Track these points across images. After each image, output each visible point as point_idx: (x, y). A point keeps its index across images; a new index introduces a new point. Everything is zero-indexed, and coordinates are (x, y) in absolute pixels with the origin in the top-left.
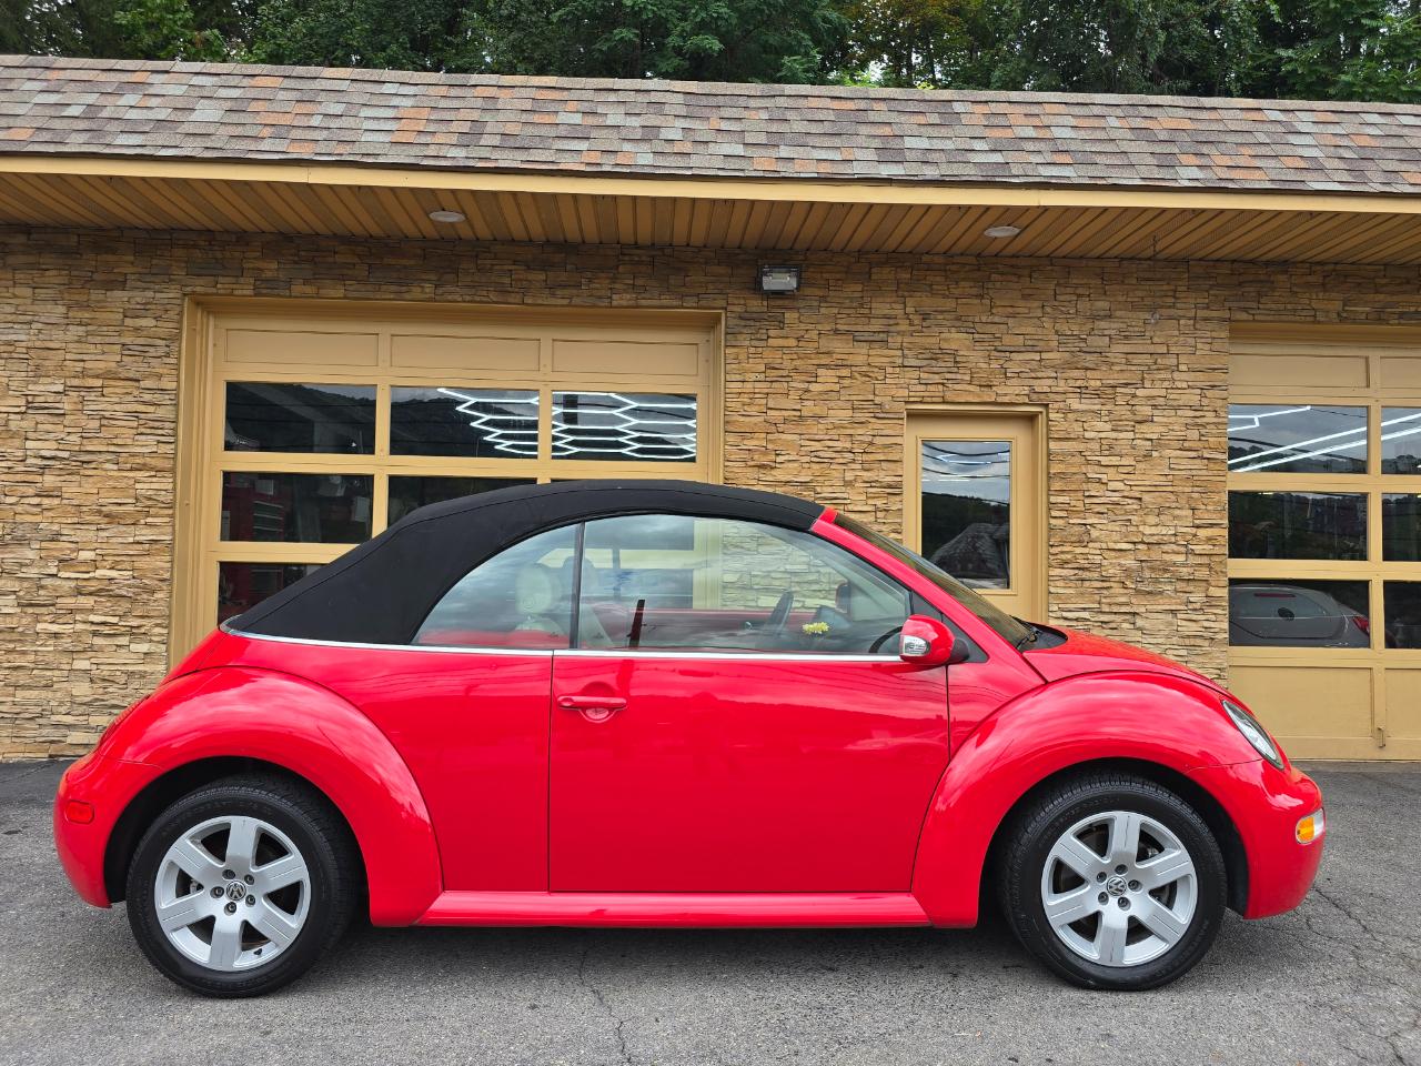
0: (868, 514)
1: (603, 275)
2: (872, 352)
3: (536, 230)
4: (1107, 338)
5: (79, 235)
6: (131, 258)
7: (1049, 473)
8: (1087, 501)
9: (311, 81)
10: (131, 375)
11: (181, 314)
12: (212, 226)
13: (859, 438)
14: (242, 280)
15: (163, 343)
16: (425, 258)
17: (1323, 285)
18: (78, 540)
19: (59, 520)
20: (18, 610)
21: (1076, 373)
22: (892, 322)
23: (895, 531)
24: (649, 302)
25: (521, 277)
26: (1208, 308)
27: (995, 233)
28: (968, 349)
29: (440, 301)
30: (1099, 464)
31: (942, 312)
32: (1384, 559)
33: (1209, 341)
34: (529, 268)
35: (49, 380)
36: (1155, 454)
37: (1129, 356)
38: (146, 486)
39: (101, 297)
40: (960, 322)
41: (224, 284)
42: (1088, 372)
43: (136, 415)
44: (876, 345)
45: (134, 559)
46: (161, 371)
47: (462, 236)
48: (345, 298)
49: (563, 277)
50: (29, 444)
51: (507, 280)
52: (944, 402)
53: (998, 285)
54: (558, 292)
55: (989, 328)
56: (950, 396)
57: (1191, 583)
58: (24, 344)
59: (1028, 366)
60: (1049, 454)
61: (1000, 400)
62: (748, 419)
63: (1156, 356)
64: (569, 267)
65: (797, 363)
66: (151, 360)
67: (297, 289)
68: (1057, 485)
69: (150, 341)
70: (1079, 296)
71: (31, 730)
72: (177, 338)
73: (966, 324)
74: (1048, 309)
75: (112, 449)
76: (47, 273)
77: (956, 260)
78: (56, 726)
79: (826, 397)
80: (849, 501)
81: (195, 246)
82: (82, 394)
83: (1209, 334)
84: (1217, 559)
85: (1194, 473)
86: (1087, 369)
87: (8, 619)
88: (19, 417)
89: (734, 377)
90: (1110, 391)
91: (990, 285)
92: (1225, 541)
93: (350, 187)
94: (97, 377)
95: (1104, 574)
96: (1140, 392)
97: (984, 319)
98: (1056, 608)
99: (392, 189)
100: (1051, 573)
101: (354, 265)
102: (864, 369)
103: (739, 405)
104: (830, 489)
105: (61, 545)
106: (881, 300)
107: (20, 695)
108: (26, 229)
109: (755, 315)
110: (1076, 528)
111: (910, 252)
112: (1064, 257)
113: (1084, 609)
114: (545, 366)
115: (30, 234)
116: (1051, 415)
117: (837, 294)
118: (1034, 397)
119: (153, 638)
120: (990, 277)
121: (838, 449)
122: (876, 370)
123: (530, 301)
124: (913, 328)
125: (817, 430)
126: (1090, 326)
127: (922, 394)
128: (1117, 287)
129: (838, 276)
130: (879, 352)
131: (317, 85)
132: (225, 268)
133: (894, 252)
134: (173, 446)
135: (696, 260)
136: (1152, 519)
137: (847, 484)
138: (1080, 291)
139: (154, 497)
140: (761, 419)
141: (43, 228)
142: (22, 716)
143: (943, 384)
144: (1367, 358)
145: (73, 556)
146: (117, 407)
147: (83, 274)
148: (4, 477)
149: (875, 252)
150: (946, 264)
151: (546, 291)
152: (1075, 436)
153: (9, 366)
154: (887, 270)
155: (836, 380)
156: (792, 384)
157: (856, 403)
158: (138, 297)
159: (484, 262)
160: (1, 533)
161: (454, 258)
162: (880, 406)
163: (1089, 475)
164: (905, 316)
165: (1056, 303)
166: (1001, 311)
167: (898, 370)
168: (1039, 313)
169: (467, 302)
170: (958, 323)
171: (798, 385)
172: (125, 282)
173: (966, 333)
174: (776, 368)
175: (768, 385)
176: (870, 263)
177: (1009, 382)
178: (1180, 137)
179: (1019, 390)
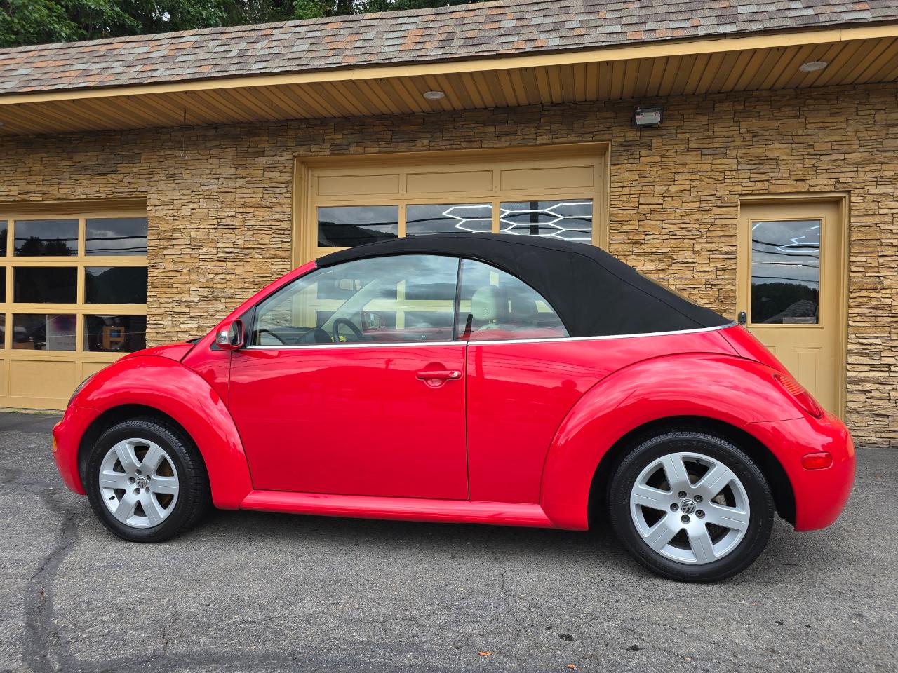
0: (711, 273)
1: (529, 125)
2: (715, 162)
3: (489, 101)
5: (241, 128)
6: (267, 138)
7: (850, 240)
8: (880, 259)
9: (358, 22)
10: (268, 205)
11: (293, 168)
12: (308, 116)
13: (705, 221)
14: (324, 146)
15: (283, 185)
16: (424, 125)
18: (243, 297)
19: (234, 287)
21: (873, 167)
22: (730, 140)
23: (729, 284)
24: (561, 140)
25: (480, 130)
27: (807, 68)
28: (788, 155)
29: (433, 150)
30: (891, 232)
31: (767, 131)
34: (485, 125)
35: (228, 210)
38: (276, 267)
39: (253, 161)
40: (782, 137)
41: (315, 149)
42: (884, 167)
43: (270, 227)
44: (718, 157)
46: (283, 201)
47: (446, 109)
48: (379, 152)
49: (506, 129)
50: (219, 245)
51: (472, 134)
52: (769, 194)
53: (811, 108)
54: (503, 139)
55: (806, 139)
56: (772, 189)
58: (216, 191)
59: (835, 164)
60: (850, 226)
61: (812, 189)
62: (625, 212)
64: (509, 122)
65: (659, 172)
66: (277, 196)
67: (353, 149)
68: (855, 249)
69: (276, 185)
70: (877, 110)
72: (291, 182)
73: (787, 138)
74: (851, 122)
75: (259, 246)
76: (227, 150)
77: (778, 93)
79: (678, 195)
80: (696, 264)
81: (299, 129)
82: (244, 216)
86: (882, 163)
88: (214, 231)
89: (617, 185)
91: (805, 109)
93: (375, 80)
94: (251, 206)
95: (893, 312)
97: (800, 132)
98: (853, 336)
99: (399, 78)
100: (850, 312)
101: (384, 132)
102: (709, 173)
103: (620, 203)
104: (683, 257)
106: (722, 125)
108: (215, 126)
109: (631, 143)
110: (871, 279)
111: (744, 90)
112: (865, 83)
113: (877, 337)
114: (496, 187)
115: (217, 129)
116: (852, 199)
117: (690, 123)
118: (839, 186)
120: (805, 102)
121: (690, 229)
122: (717, 174)
123: (486, 146)
124: (746, 143)
125: (674, 217)
126: (885, 132)
127: (752, 189)
129: (690, 111)
130: (720, 161)
131: (361, 24)
132: (314, 140)
133: (732, 91)
134: (289, 244)
135: (591, 109)
137: (695, 253)
138: (878, 107)
139: (280, 273)
140: (635, 211)
141: (224, 124)
143: (768, 181)
146: (261, 223)
147: (243, 149)
148: (207, 264)
149: (719, 92)
150: (771, 96)
151: (496, 139)
152: (870, 213)
153: (209, 203)
154: (726, 104)
155: (688, 182)
156: (656, 187)
157: (702, 197)
158: (271, 160)
159: (458, 124)
160: (206, 294)
161: (440, 123)
162: (720, 198)
163: (883, 241)
164: (740, 135)
165: (857, 117)
166: (814, 126)
167: (734, 173)
168: (844, 125)
169: (448, 150)
170: (778, 137)
171: (661, 187)
172: (264, 152)
173: (786, 143)
174: (645, 177)
175: (640, 188)
176: (714, 101)
177: (819, 176)
179: (826, 182)
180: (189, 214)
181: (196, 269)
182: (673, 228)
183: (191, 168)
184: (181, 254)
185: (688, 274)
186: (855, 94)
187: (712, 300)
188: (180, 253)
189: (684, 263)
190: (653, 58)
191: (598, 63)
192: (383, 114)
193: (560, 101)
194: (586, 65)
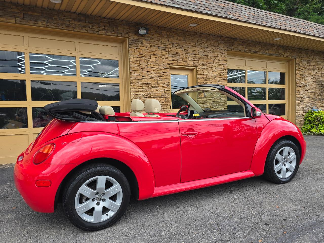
0: (163, 92)
1: (96, 25)
2: (162, 52)
4: (207, 52)
7: (197, 82)
13: (161, 73)
16: (42, 14)
17: (242, 44)
21: (202, 60)
22: (166, 45)
23: (168, 96)
24: (110, 34)
25: (73, 23)
26: (224, 47)
27: (191, 25)
28: (182, 53)
29: (48, 28)
30: (206, 80)
31: (176, 43)
33: (224, 54)
34: (75, 21)
36: (216, 78)
37: (211, 57)
42: (204, 60)
44: (163, 50)
49: (85, 24)
51: (69, 23)
52: (177, 65)
53: (187, 38)
54: (84, 28)
55: (185, 48)
56: (179, 64)
57: (222, 106)
59: (193, 58)
60: (197, 78)
61: (188, 65)
62: (135, 67)
63: (216, 57)
64: (86, 21)
65: (146, 53)
73: (181, 47)
77: (179, 31)
79: (152, 62)
84: (225, 101)
85: (222, 82)
89: (131, 56)
90: (208, 64)
92: (227, 97)
95: (207, 104)
96: (213, 65)
97: (185, 46)
101: (18, 13)
102: (161, 56)
103: (133, 63)
104: (155, 85)
106: (163, 39)
109: (136, 40)
111: (171, 28)
112: (199, 33)
114: (77, 50)
116: (197, 69)
117: (154, 37)
118: (194, 65)
120: (185, 36)
121: (156, 76)
122: (163, 56)
123: (76, 30)
124: (170, 47)
125: (151, 71)
126: (204, 49)
127: (173, 63)
128: (209, 41)
129: (154, 32)
130: (164, 52)
133: (166, 27)
135: (121, 24)
137: (158, 84)
138: (202, 41)
140: (139, 67)
143: (177, 61)
144: (245, 60)
149: (162, 27)
150: (176, 32)
151: (81, 28)
152: (202, 74)
154: (165, 32)
155: (155, 58)
156: (145, 59)
157: (159, 64)
159: (61, 17)
161: (51, 15)
162: (164, 65)
163: (205, 83)
164: (169, 44)
165: (198, 44)
166: (188, 44)
167: (168, 57)
168: (195, 45)
169: (57, 29)
170: (180, 46)
171: (146, 59)
173: (181, 49)
174: (141, 54)
175: (139, 58)
176: (161, 30)
177: (190, 61)
178: (225, 8)
179: (191, 63)
182: (151, 75)
185: (157, 92)
187: (164, 101)
189: (155, 88)
190: (156, 10)
191: (138, 7)
192: (18, 3)
193: (109, 17)
194: (133, 6)
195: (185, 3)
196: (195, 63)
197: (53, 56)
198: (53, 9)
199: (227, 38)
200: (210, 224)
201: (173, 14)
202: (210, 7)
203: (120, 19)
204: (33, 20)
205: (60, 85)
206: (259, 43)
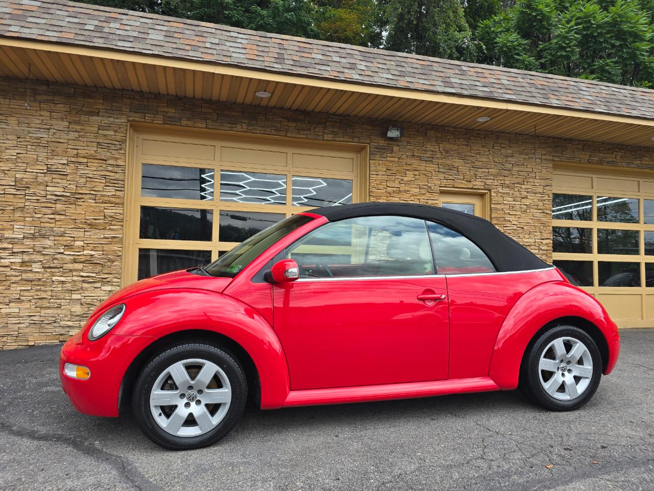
1: (319, 126)
2: (427, 165)
4: (511, 165)
5: (75, 89)
6: (102, 102)
7: (491, 217)
10: (103, 158)
11: (126, 130)
12: (145, 88)
13: (422, 201)
14: (157, 116)
15: (118, 143)
16: (242, 113)
17: (583, 149)
18: (74, 236)
19: (64, 226)
20: (43, 270)
21: (501, 178)
22: (434, 153)
24: (339, 139)
25: (285, 124)
26: (545, 155)
27: (480, 119)
28: (463, 166)
29: (249, 133)
30: (509, 214)
31: (453, 151)
32: (598, 253)
33: (546, 168)
34: (288, 120)
35: (60, 158)
36: (528, 211)
37: (519, 172)
38: (110, 211)
41: (149, 117)
42: (505, 178)
43: (105, 177)
44: (428, 162)
45: (104, 246)
46: (119, 157)
48: (206, 128)
49: (303, 125)
50: (48, 188)
51: (279, 125)
52: (454, 187)
53: (473, 141)
54: (302, 132)
55: (471, 158)
56: (456, 185)
58: (46, 139)
59: (484, 174)
60: (491, 210)
61: (474, 187)
62: (379, 191)
63: (528, 173)
64: (305, 121)
65: (398, 168)
66: (112, 151)
67: (184, 122)
68: (494, 222)
69: (111, 142)
70: (502, 147)
71: (49, 329)
72: (124, 141)
73: (462, 156)
74: (491, 152)
75: (92, 192)
76: (58, 105)
77: (458, 130)
78: (63, 327)
79: (409, 183)
81: (134, 99)
82: (77, 165)
83: (546, 165)
84: (549, 252)
85: (541, 219)
87: (37, 275)
88: (43, 175)
89: (373, 173)
90: (513, 185)
91: (471, 141)
92: (551, 245)
94: (84, 157)
96: (523, 186)
97: (468, 154)
101: (211, 113)
102: (424, 172)
103: (376, 184)
105: (65, 238)
106: (430, 144)
107: (43, 312)
108: (47, 82)
109: (382, 147)
111: (443, 125)
112: (496, 132)
114: (289, 164)
115: (49, 86)
116: (491, 194)
117: (414, 140)
118: (486, 186)
119: (113, 284)
120: (470, 138)
122: (428, 172)
123: (290, 135)
124: (442, 156)
125: (406, 197)
126: (505, 159)
127: (446, 183)
128: (514, 145)
129: (414, 133)
130: (430, 165)
132: (149, 110)
133: (435, 125)
134: (123, 192)
135: (358, 122)
136: (527, 236)
138: (502, 146)
139: (114, 216)
140: (384, 191)
141: (56, 83)
142: (45, 322)
143: (453, 180)
144: (592, 177)
145: (72, 243)
146: (95, 173)
147: (77, 107)
148: (35, 204)
149: (428, 125)
150: (454, 131)
151: (296, 131)
152: (500, 202)
153: (38, 150)
154: (432, 132)
155: (413, 176)
156: (397, 177)
157: (421, 186)
158: (107, 120)
159: (269, 116)
160: (32, 232)
161: (255, 114)
162: (430, 187)
163: (505, 218)
164: (440, 151)
165: (493, 150)
166: (474, 151)
167: (436, 173)
168: (488, 153)
169: (262, 134)
170: (459, 156)
171: (399, 177)
172: (99, 113)
173: (462, 159)
174: (390, 170)
175: (387, 177)
176: (426, 129)
177: (477, 180)
178: (545, 87)
179: (480, 184)
180: (15, 157)
181: (22, 209)
183: (18, 116)
184: (4, 194)
186: (492, 137)
188: (3, 192)
190: (416, 100)
191: (386, 96)
192: (211, 99)
193: (340, 113)
194: (377, 95)
195: (469, 83)
196: (487, 183)
197: (253, 174)
198: (259, 105)
199: (552, 139)
200: (470, 438)
201: (445, 104)
202: (516, 88)
203: (358, 115)
204: (230, 123)
205: (261, 220)
206: (619, 146)
